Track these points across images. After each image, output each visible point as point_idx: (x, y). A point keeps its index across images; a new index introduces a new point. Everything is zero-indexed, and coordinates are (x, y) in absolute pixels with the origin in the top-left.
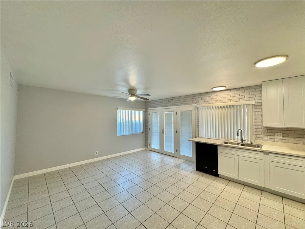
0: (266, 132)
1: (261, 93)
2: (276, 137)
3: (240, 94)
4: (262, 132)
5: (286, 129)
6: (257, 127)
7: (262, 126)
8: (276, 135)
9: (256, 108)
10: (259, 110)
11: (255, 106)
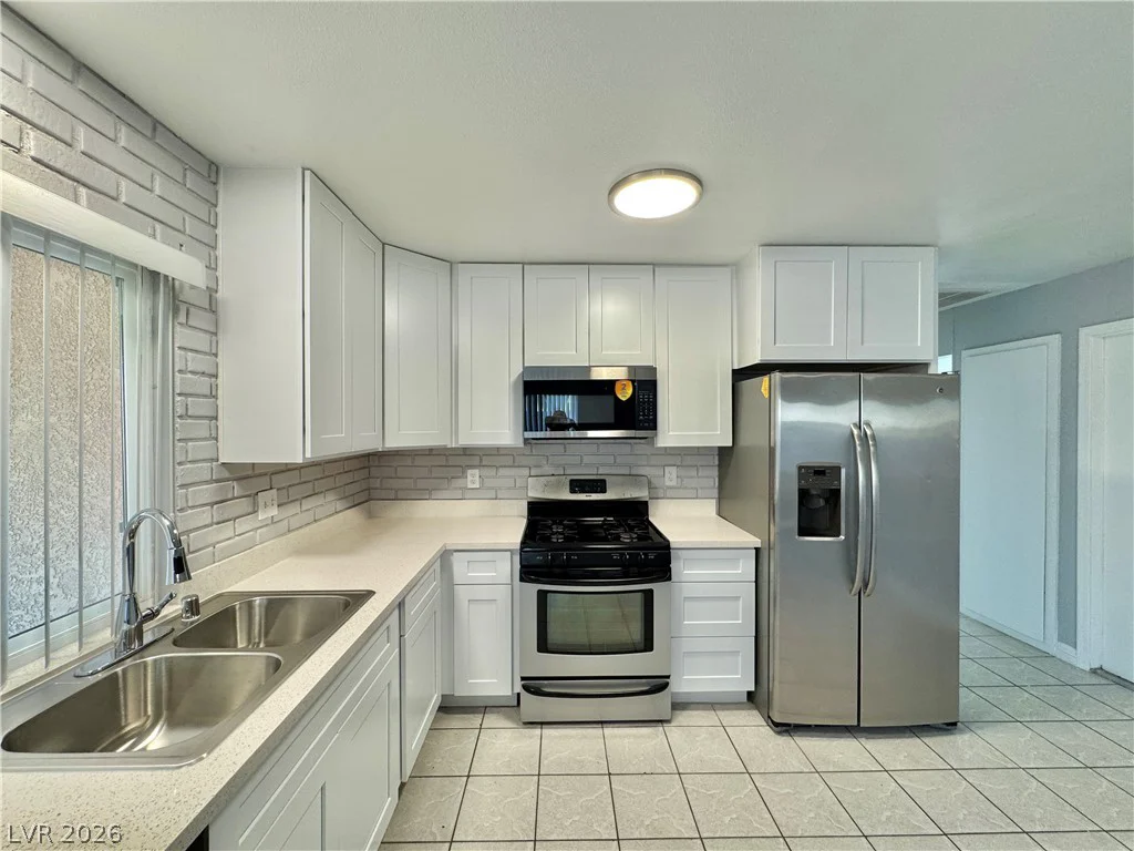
0: (230, 495)
2: (260, 517)
4: (213, 504)
6: (185, 473)
7: (212, 460)
8: (261, 504)
9: (187, 325)
10: (201, 341)
11: (183, 308)
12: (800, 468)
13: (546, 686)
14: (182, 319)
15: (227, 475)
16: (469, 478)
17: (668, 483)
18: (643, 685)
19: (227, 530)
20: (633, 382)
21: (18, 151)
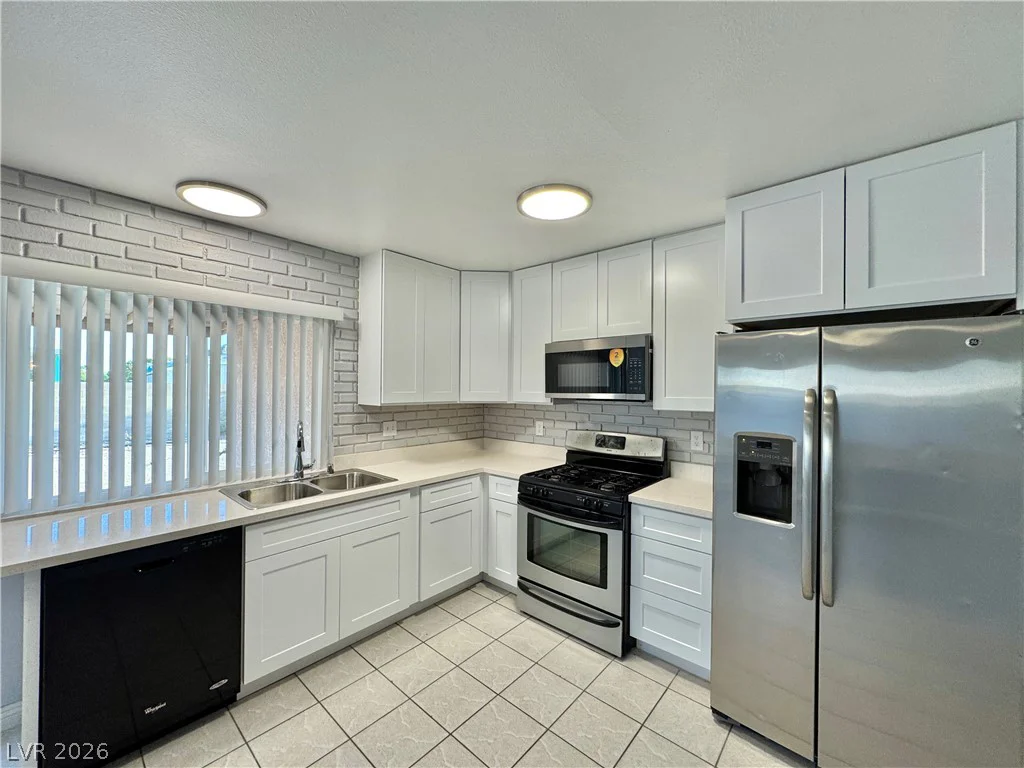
0: (365, 421)
1: (356, 287)
2: (384, 435)
3: (291, 267)
4: (354, 424)
5: (403, 410)
6: (340, 408)
7: (354, 403)
8: (385, 428)
9: (340, 338)
10: (348, 345)
11: (338, 331)
12: (740, 437)
13: (535, 589)
14: (337, 336)
15: (362, 410)
16: (537, 428)
17: (693, 448)
18: (600, 616)
19: (363, 438)
20: (624, 349)
21: (267, 284)
